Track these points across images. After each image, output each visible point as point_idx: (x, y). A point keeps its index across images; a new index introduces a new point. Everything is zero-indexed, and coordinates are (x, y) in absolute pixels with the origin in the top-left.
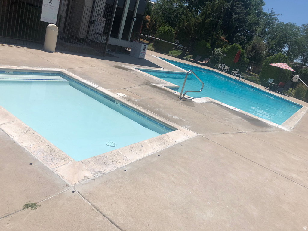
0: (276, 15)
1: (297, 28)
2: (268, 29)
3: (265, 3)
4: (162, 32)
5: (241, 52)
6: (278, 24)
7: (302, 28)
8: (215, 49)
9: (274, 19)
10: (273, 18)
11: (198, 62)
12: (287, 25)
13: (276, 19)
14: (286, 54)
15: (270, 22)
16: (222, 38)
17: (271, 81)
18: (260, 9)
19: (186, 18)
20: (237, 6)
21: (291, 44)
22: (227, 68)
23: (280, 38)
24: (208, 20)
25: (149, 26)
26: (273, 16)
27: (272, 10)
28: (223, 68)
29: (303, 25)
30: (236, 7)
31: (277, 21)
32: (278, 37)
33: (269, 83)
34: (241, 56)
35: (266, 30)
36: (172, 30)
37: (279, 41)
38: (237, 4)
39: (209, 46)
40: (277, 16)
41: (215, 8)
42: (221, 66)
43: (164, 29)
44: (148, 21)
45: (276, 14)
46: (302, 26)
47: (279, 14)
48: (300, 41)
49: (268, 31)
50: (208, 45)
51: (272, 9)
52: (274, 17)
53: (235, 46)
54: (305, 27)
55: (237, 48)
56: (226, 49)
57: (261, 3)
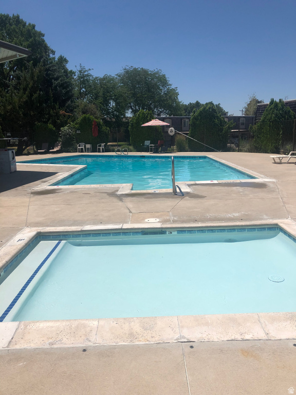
1: (113, 79)
6: (93, 81)
7: (117, 78)
8: (61, 129)
9: (88, 75)
10: (86, 75)
11: (39, 151)
12: (104, 79)
15: (84, 80)
16: (62, 112)
17: (147, 143)
19: (6, 100)
22: (88, 146)
23: (104, 94)
24: (35, 96)
27: (81, 66)
28: (83, 147)
29: (117, 75)
30: (51, 71)
31: (91, 77)
32: (101, 94)
33: (148, 146)
34: (99, 127)
35: (83, 91)
39: (52, 127)
40: (89, 72)
41: (36, 78)
42: (79, 146)
45: (86, 69)
46: (116, 76)
47: (90, 69)
50: (50, 126)
52: (86, 73)
54: (119, 76)
56: (76, 124)
57: (62, 60)
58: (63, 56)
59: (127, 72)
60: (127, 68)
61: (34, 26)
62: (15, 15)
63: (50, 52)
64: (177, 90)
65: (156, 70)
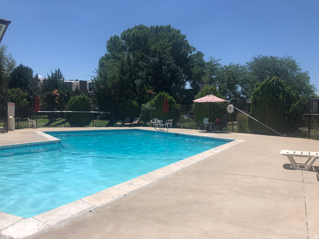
0: (217, 61)
2: (215, 76)
3: (204, 54)
4: (73, 103)
5: (169, 99)
6: (222, 69)
7: (247, 66)
8: (143, 105)
10: (215, 64)
12: (230, 67)
13: (218, 65)
14: (242, 93)
15: (213, 67)
16: (149, 91)
17: (206, 121)
18: (201, 60)
20: (165, 58)
21: (242, 83)
22: (159, 121)
24: (126, 77)
25: (58, 101)
26: (214, 62)
27: (211, 58)
29: (247, 63)
31: (220, 66)
32: (226, 80)
34: (170, 104)
35: (213, 77)
36: (85, 98)
37: (228, 82)
38: (165, 57)
39: (136, 103)
43: (74, 99)
44: (57, 96)
46: (246, 65)
47: (219, 60)
48: (249, 78)
49: (216, 77)
51: (211, 56)
53: (160, 95)
54: (249, 64)
55: (163, 97)
56: (154, 101)
57: (200, 55)
58: (200, 51)
59: (256, 60)
60: (256, 57)
61: (179, 32)
62: (168, 25)
63: (192, 49)
64: (308, 74)
65: (286, 57)
